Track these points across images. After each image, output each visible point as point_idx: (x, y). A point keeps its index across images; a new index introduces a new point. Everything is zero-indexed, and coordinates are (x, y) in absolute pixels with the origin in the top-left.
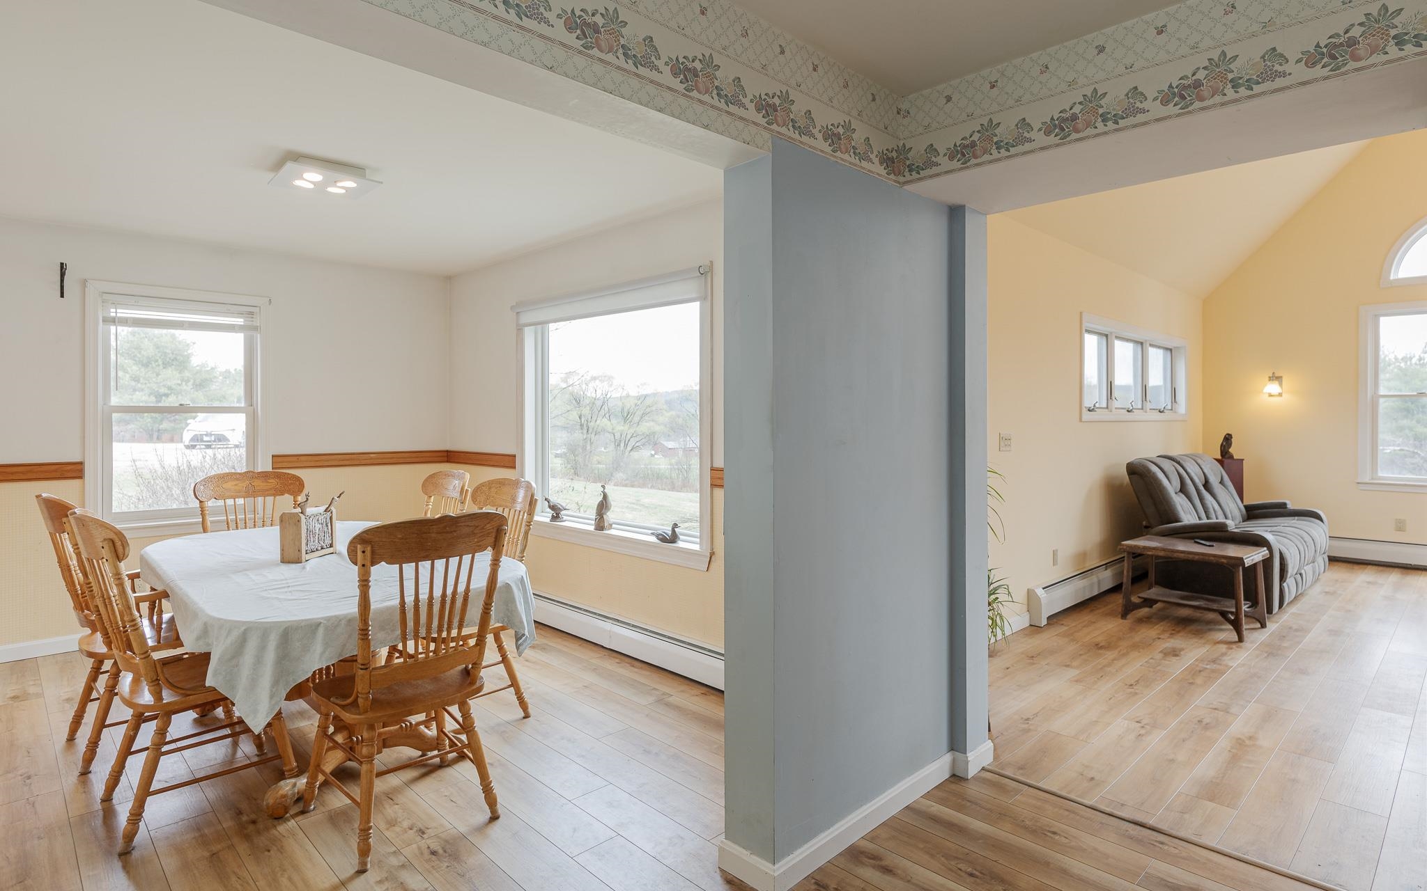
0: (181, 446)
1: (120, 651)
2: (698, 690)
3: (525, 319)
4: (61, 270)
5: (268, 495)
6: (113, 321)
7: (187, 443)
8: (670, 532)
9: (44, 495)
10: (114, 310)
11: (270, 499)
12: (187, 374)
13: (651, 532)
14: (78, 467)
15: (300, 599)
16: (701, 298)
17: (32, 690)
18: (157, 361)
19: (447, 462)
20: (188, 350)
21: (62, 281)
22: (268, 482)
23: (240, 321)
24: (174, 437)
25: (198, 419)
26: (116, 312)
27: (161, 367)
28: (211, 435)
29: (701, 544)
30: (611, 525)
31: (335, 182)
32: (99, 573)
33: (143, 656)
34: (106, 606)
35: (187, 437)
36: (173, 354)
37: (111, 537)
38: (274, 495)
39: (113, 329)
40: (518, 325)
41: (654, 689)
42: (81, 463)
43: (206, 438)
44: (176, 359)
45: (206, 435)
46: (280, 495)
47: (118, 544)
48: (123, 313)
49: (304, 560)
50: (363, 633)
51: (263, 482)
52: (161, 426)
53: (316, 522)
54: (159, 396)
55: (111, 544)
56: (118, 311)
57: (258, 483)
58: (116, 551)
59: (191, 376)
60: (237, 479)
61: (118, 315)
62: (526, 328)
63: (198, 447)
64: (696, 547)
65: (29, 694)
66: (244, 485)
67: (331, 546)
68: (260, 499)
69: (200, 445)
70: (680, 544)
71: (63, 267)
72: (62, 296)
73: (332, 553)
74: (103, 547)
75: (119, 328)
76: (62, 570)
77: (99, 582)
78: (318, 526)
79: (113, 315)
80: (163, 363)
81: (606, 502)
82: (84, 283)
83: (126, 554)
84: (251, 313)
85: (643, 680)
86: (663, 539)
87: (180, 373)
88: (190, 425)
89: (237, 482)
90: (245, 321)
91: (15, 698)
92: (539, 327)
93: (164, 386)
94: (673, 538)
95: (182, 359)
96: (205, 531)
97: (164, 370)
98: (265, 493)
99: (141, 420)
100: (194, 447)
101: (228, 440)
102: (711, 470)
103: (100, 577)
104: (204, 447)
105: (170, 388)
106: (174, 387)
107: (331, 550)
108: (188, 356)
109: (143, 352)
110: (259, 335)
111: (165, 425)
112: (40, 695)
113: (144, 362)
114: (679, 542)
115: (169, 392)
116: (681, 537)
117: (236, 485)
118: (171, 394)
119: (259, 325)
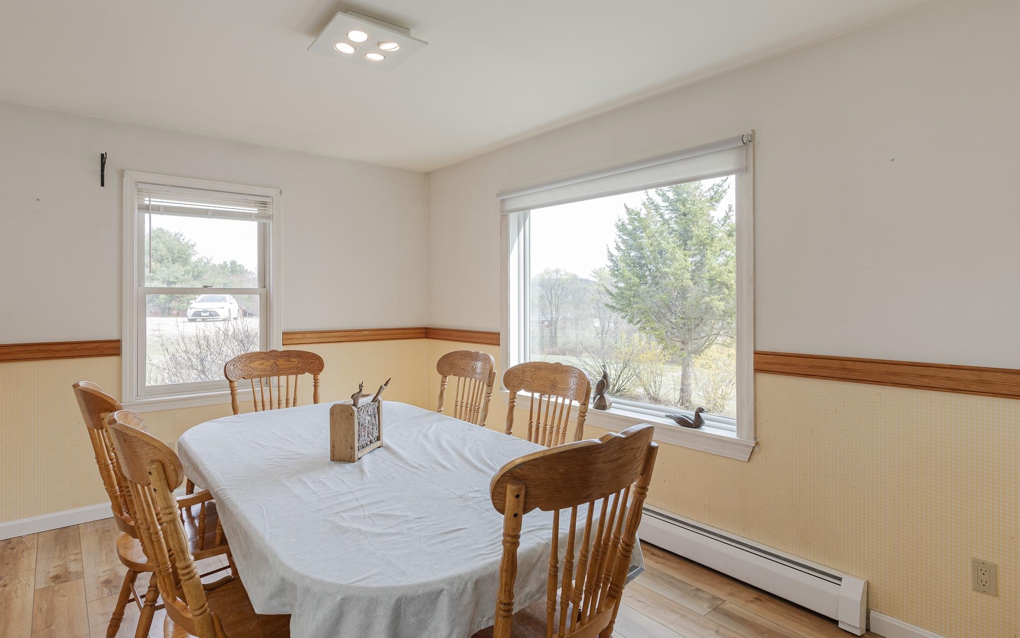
0: (186, 319)
1: (168, 596)
2: (751, 595)
3: (510, 205)
4: (102, 160)
5: (291, 374)
6: (147, 208)
7: (190, 317)
8: (694, 417)
9: (82, 384)
10: (148, 199)
11: (292, 378)
12: (188, 268)
13: (665, 414)
14: (117, 345)
15: (390, 534)
16: (739, 171)
17: (73, 567)
18: (167, 259)
19: (426, 338)
20: (189, 250)
21: (103, 170)
22: (290, 361)
23: (254, 210)
24: (181, 313)
25: (197, 300)
26: (150, 201)
27: (171, 263)
28: (207, 312)
29: (739, 431)
30: (611, 404)
31: (378, 44)
32: (143, 499)
33: (198, 612)
34: (152, 542)
35: (190, 312)
36: (179, 253)
37: (161, 459)
38: (296, 374)
39: (147, 216)
40: (502, 211)
41: (698, 590)
42: (119, 341)
43: (203, 314)
44: (180, 257)
45: (203, 312)
46: (301, 374)
47: (170, 468)
48: (155, 202)
49: (356, 458)
50: (507, 608)
51: (286, 361)
52: (170, 305)
53: (366, 414)
54: (170, 283)
55: (161, 469)
56: (152, 199)
57: (281, 362)
58: (167, 478)
59: (191, 269)
60: (263, 359)
61: (152, 203)
62: (510, 214)
63: (198, 320)
64: (733, 435)
65: (70, 573)
66: (269, 363)
67: (378, 439)
68: (283, 378)
69: (199, 319)
70: (705, 429)
71: (103, 158)
72: (103, 185)
73: (380, 447)
74: (150, 473)
75: (152, 215)
76: (100, 468)
77: (143, 510)
78: (368, 418)
79: (147, 203)
80: (172, 260)
81: (607, 382)
82: (122, 173)
83: (179, 482)
84: (264, 203)
85: (678, 576)
86: (683, 422)
87: (183, 267)
88: (192, 304)
89: (264, 361)
90: (259, 210)
91: (56, 578)
92: (522, 212)
93: (173, 276)
94: (698, 422)
95: (185, 257)
96: (235, 412)
97: (173, 265)
98: (287, 373)
99: (157, 300)
100: (194, 320)
101: (218, 315)
102: (754, 353)
103: (144, 504)
104: (201, 320)
105: (177, 278)
106: (179, 277)
107: (378, 443)
108: (189, 255)
109: (158, 252)
110: (271, 223)
111: (173, 304)
112: (80, 575)
113: (159, 259)
114: (703, 427)
115: (176, 281)
116: (706, 422)
117: (262, 364)
118: (177, 282)
119: (271, 213)
